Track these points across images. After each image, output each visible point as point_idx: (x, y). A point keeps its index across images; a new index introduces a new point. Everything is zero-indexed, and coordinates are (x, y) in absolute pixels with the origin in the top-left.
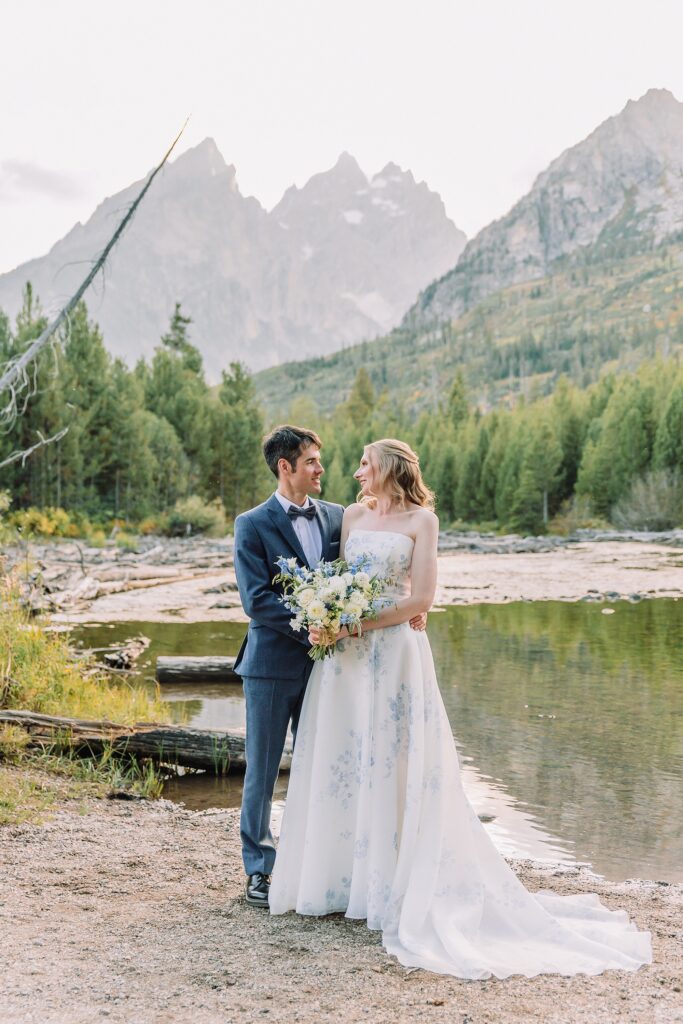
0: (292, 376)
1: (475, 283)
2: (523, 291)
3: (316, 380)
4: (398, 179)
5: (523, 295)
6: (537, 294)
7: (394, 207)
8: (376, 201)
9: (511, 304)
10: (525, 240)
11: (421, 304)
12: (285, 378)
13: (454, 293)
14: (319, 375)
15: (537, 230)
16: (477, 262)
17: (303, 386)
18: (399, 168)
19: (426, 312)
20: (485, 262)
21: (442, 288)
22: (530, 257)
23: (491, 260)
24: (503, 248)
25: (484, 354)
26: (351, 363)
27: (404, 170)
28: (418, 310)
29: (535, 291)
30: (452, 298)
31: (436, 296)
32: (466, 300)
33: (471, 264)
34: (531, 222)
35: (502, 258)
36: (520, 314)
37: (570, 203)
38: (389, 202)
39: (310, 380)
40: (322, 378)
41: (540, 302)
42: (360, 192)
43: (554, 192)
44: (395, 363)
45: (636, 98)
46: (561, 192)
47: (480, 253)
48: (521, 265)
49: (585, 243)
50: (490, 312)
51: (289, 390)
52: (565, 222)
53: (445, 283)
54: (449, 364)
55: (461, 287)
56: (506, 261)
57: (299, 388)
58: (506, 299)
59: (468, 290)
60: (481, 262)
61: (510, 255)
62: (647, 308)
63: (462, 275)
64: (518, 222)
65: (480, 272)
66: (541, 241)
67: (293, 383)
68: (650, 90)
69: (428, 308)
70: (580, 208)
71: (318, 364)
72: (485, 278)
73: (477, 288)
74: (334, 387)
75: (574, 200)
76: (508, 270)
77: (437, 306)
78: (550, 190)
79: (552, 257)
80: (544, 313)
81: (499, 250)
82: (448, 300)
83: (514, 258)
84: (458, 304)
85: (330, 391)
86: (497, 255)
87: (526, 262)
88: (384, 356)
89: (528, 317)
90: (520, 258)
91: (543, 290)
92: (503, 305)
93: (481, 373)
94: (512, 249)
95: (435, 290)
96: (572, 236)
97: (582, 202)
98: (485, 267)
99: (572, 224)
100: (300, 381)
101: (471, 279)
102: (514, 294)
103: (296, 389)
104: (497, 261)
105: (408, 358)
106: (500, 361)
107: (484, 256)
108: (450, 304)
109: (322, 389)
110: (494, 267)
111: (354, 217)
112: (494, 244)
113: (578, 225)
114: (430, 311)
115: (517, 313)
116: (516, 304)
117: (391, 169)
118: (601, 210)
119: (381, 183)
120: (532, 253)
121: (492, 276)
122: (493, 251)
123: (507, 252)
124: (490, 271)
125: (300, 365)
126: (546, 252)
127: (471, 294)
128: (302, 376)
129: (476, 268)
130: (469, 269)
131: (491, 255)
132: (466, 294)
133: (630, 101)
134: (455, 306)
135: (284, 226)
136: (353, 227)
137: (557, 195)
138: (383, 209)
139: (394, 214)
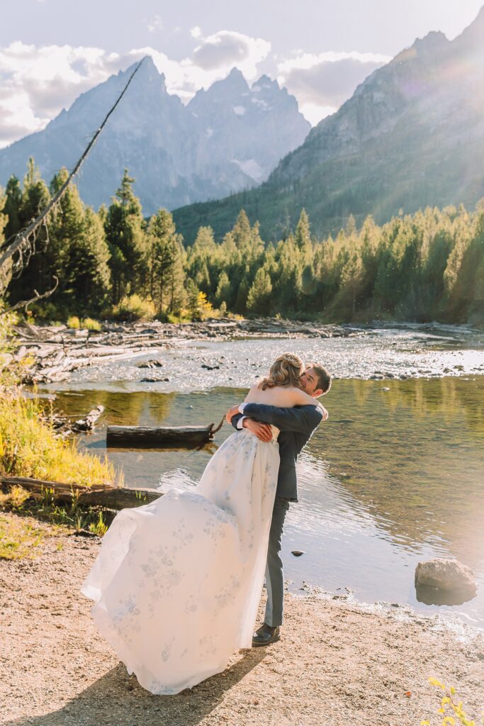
0: (198, 212)
1: (315, 155)
2: (346, 161)
3: (214, 215)
4: (268, 87)
5: (346, 164)
6: (354, 164)
7: (266, 105)
8: (254, 100)
9: (338, 170)
10: (348, 128)
11: (281, 168)
12: (194, 214)
13: (302, 161)
14: (216, 212)
15: (356, 122)
16: (317, 142)
17: (205, 219)
18: (269, 79)
19: (285, 173)
20: (322, 142)
21: (295, 159)
22: (351, 139)
23: (326, 141)
24: (334, 133)
26: (236, 205)
27: (272, 80)
28: (279, 172)
29: (353, 162)
30: (301, 165)
31: (291, 164)
32: (309, 166)
33: (313, 143)
34: (352, 117)
35: (333, 140)
37: (377, 105)
38: (262, 102)
39: (210, 215)
40: (218, 213)
42: (244, 95)
43: (367, 98)
44: (263, 205)
45: (421, 37)
46: (372, 98)
47: (319, 136)
48: (345, 144)
49: (386, 131)
50: (324, 174)
51: (196, 221)
52: (374, 118)
53: (297, 155)
55: (306, 158)
56: (335, 142)
57: (203, 220)
58: (335, 166)
59: (311, 159)
60: (320, 142)
61: (338, 138)
62: (423, 174)
63: (308, 150)
64: (344, 117)
65: (319, 148)
66: (358, 129)
67: (198, 217)
68: (430, 33)
69: (286, 170)
70: (383, 108)
71: (215, 205)
72: (322, 152)
73: (317, 159)
74: (225, 220)
75: (379, 103)
76: (337, 148)
77: (291, 169)
78: (365, 96)
79: (364, 140)
80: (358, 176)
81: (331, 134)
82: (298, 166)
83: (341, 140)
85: (222, 222)
86: (330, 138)
87: (347, 142)
88: (257, 201)
89: (348, 178)
90: (344, 140)
91: (358, 161)
92: (332, 170)
93: (318, 213)
94: (340, 134)
95: (290, 159)
96: (377, 126)
97: (384, 104)
98: (322, 145)
99: (378, 119)
100: (203, 216)
101: (313, 153)
102: (340, 163)
103: (201, 220)
104: (329, 142)
105: (272, 202)
106: (330, 206)
107: (322, 138)
108: (299, 169)
109: (217, 221)
110: (328, 145)
111: (240, 110)
112: (328, 130)
113: (381, 119)
114: (287, 172)
115: (341, 175)
116: (341, 169)
117: (265, 79)
118: (396, 110)
119: (258, 89)
120: (352, 136)
121: (326, 151)
123: (337, 136)
124: (325, 148)
125: (204, 205)
126: (361, 136)
127: (313, 162)
128: (205, 212)
129: (316, 145)
130: (312, 146)
131: (326, 137)
132: (309, 162)
133: (417, 39)
134: (303, 169)
135: (196, 116)
136: (239, 117)
137: (369, 100)
138: (259, 105)
139: (265, 109)
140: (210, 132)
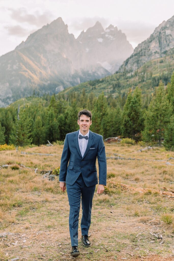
0: (91, 85)
1: (140, 59)
2: (158, 61)
3: (99, 86)
4: (113, 29)
5: (157, 62)
6: (161, 62)
7: (112, 37)
8: (107, 36)
9: (154, 65)
10: (155, 46)
11: (124, 64)
12: (89, 86)
13: (134, 61)
14: (99, 85)
15: (158, 43)
16: (141, 53)
17: (95, 88)
18: (113, 26)
19: (126, 67)
20: (143, 53)
21: (131, 60)
22: (156, 51)
23: (145, 52)
24: (148, 49)
25: (150, 79)
26: (108, 82)
27: (115, 27)
28: (124, 66)
29: (161, 61)
30: (134, 63)
31: (129, 62)
32: (138, 64)
33: (139, 53)
34: (156, 41)
35: (148, 52)
36: (157, 67)
37: (168, 36)
38: (110, 36)
39: (97, 86)
40: (100, 86)
41: (163, 64)
42: (102, 33)
43: (163, 33)
44: (122, 81)
46: (165, 33)
47: (141, 50)
48: (154, 54)
49: (172, 47)
50: (148, 67)
51: (91, 89)
52: (166, 41)
53: (132, 59)
54: (140, 82)
55: (136, 60)
56: (149, 53)
57: (94, 89)
58: (153, 63)
59: (139, 60)
60: (142, 53)
61: (151, 51)
63: (136, 56)
64: (153, 41)
65: (142, 56)
66: (159, 47)
67: (91, 87)
69: (126, 66)
70: (171, 38)
71: (98, 82)
72: (143, 57)
73: (141, 60)
74: (104, 88)
75: (169, 35)
76: (150, 55)
77: (129, 66)
78: (162, 32)
79: (163, 51)
80: (164, 67)
81: (147, 49)
82: (132, 64)
83: (152, 52)
84: (135, 64)
85: (103, 89)
86: (147, 51)
87: (155, 53)
88: (118, 80)
89: (160, 68)
90: (153, 52)
91: (163, 61)
92: (152, 65)
93: (150, 84)
94: (151, 49)
95: (129, 61)
96: (168, 45)
97: (171, 36)
98: (143, 54)
99: (168, 42)
100: (94, 87)
101: (139, 58)
102: (155, 62)
103: (93, 89)
104: (146, 53)
105: (126, 80)
106: (156, 81)
107: (143, 51)
108: (133, 65)
109: (101, 89)
110: (146, 54)
111: (100, 40)
112: (146, 47)
113: (170, 42)
114: (127, 67)
115: (156, 67)
116: (156, 65)
117: (111, 26)
119: (108, 31)
120: (157, 50)
121: (145, 57)
122: (145, 49)
123: (150, 50)
124: (145, 55)
126: (161, 50)
127: (140, 62)
128: (94, 85)
129: (140, 54)
130: (138, 55)
131: (145, 51)
132: (138, 62)
134: (135, 65)
135: (81, 43)
136: (100, 43)
137: (164, 34)
138: (109, 38)
139: (111, 40)
140: (87, 50)
